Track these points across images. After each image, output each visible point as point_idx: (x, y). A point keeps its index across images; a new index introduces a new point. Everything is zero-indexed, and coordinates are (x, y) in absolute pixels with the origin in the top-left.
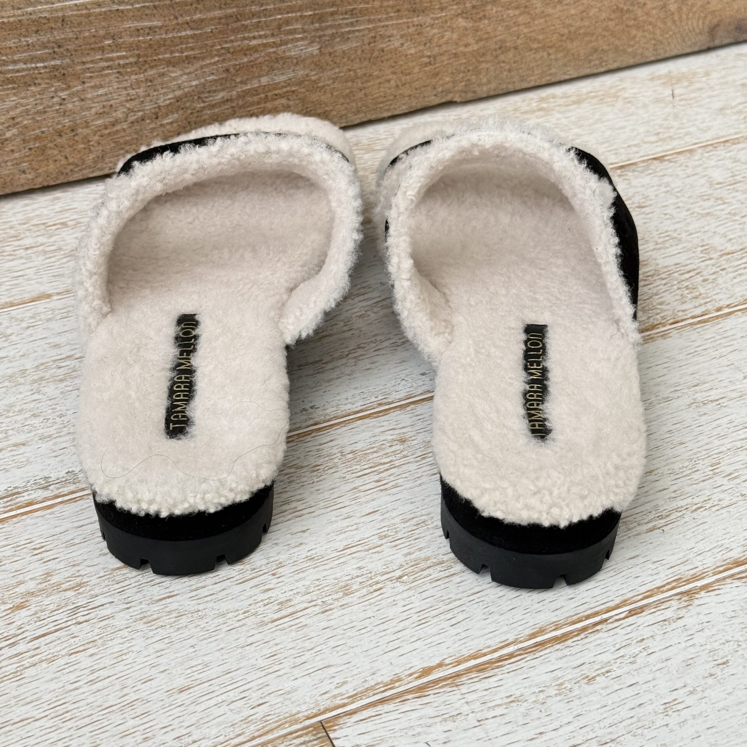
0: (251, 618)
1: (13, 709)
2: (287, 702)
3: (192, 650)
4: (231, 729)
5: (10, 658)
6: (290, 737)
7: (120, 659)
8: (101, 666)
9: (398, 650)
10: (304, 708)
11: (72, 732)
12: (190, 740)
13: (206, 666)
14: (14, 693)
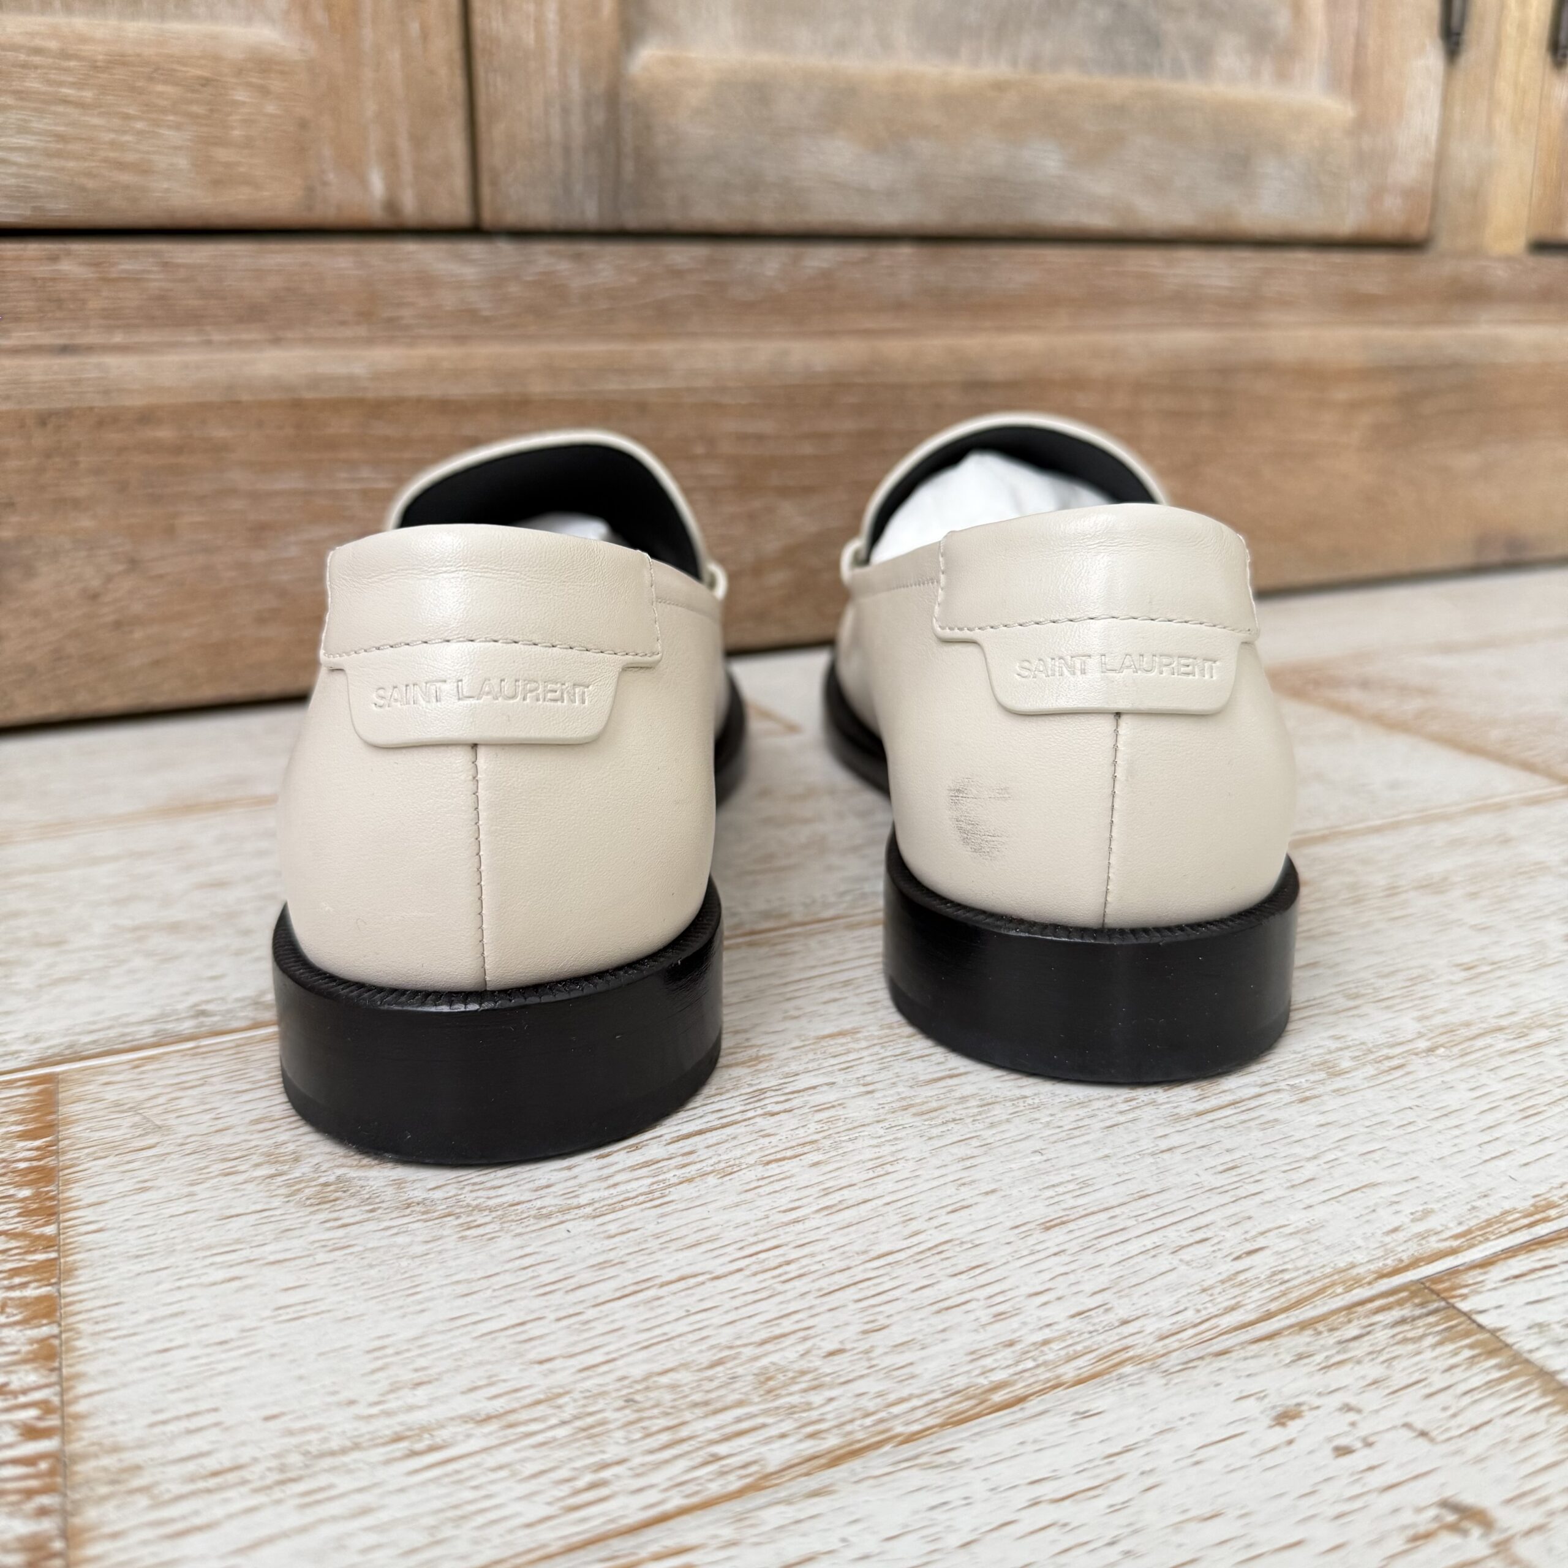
0: (1147, 1109)
1: (659, 1256)
2: (1315, 1248)
3: (1038, 1158)
4: (1205, 1297)
5: (633, 1168)
6: (1359, 1309)
7: (880, 1172)
8: (843, 1182)
9: (1509, 1157)
10: (1360, 1257)
11: (810, 1300)
12: (1111, 1318)
13: (1085, 1184)
14: (652, 1228)
